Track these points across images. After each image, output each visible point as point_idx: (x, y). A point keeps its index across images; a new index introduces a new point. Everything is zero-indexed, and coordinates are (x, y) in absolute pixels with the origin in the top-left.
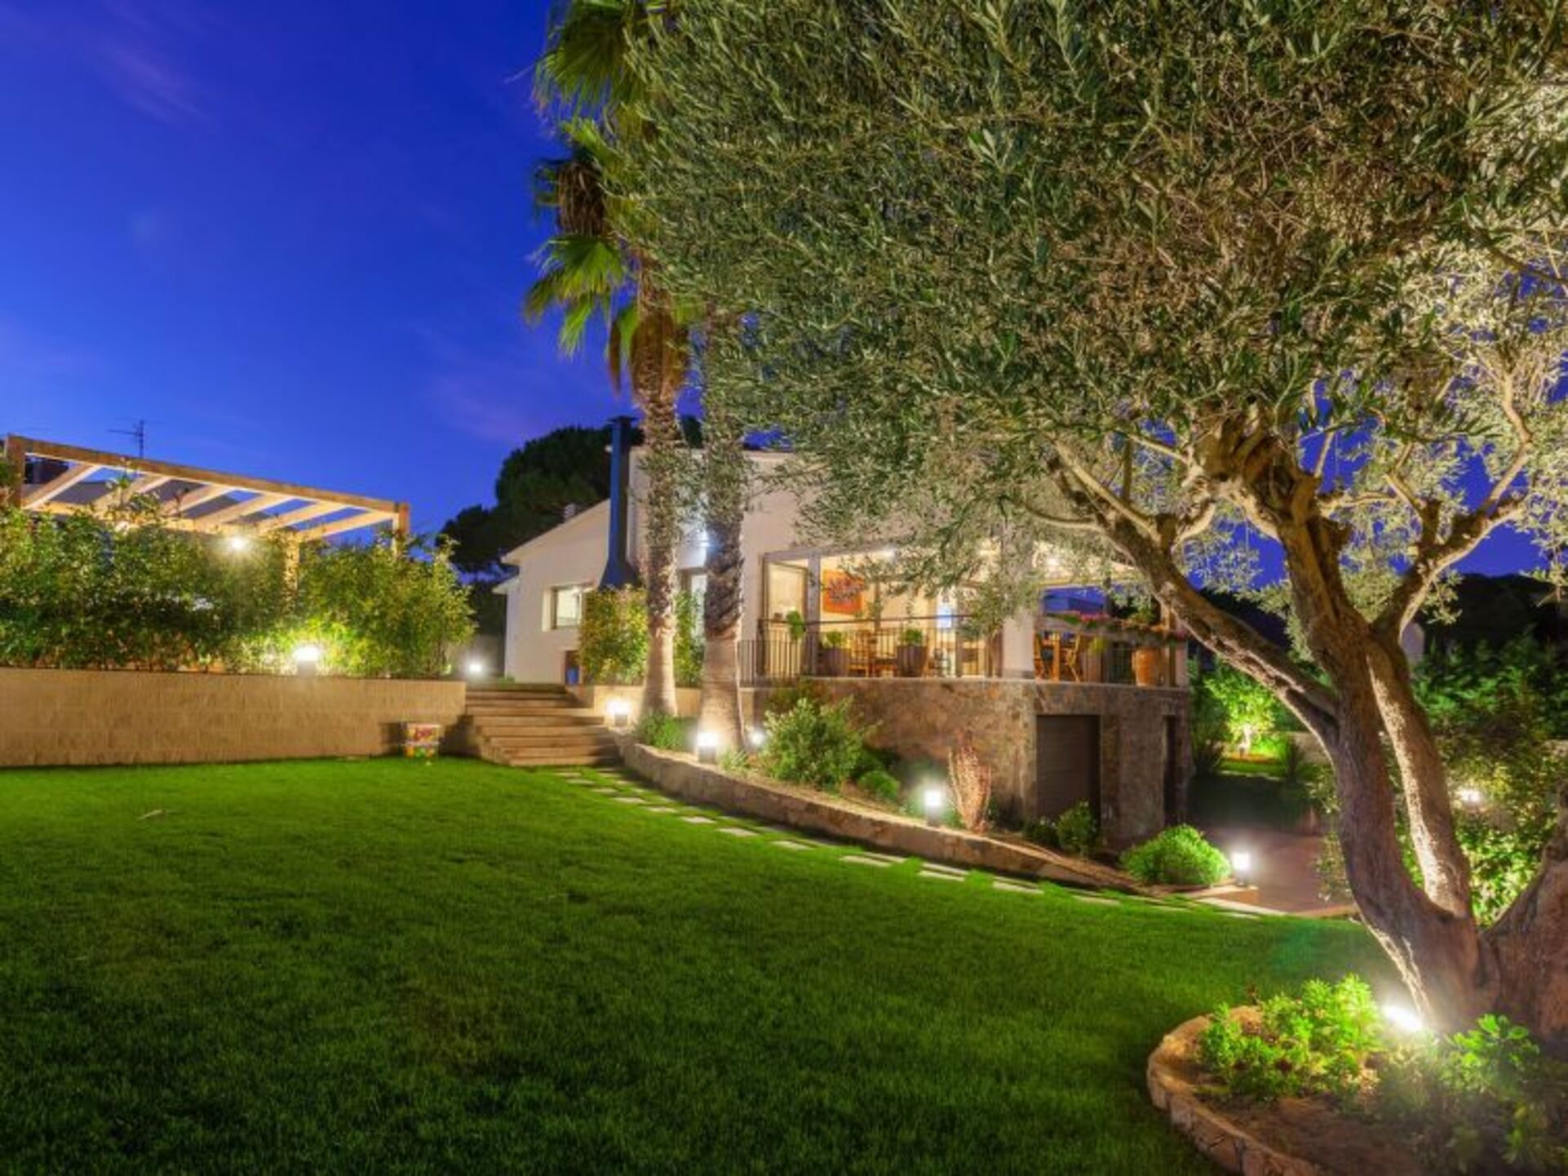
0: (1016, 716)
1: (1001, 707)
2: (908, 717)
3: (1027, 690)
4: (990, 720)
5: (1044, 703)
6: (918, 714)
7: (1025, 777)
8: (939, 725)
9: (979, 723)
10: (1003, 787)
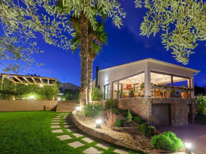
0: (146, 104)
1: (144, 102)
2: (130, 105)
3: (149, 99)
4: (142, 105)
5: (154, 101)
6: (131, 104)
7: (148, 115)
8: (134, 106)
9: (140, 105)
10: (144, 117)
